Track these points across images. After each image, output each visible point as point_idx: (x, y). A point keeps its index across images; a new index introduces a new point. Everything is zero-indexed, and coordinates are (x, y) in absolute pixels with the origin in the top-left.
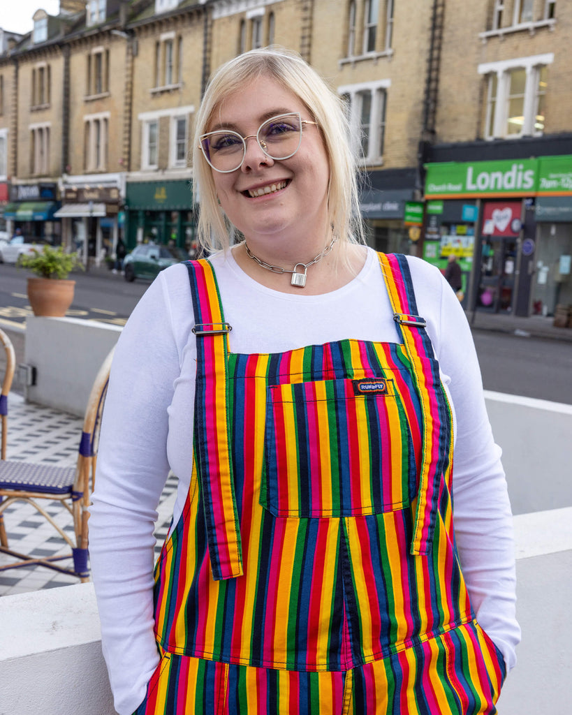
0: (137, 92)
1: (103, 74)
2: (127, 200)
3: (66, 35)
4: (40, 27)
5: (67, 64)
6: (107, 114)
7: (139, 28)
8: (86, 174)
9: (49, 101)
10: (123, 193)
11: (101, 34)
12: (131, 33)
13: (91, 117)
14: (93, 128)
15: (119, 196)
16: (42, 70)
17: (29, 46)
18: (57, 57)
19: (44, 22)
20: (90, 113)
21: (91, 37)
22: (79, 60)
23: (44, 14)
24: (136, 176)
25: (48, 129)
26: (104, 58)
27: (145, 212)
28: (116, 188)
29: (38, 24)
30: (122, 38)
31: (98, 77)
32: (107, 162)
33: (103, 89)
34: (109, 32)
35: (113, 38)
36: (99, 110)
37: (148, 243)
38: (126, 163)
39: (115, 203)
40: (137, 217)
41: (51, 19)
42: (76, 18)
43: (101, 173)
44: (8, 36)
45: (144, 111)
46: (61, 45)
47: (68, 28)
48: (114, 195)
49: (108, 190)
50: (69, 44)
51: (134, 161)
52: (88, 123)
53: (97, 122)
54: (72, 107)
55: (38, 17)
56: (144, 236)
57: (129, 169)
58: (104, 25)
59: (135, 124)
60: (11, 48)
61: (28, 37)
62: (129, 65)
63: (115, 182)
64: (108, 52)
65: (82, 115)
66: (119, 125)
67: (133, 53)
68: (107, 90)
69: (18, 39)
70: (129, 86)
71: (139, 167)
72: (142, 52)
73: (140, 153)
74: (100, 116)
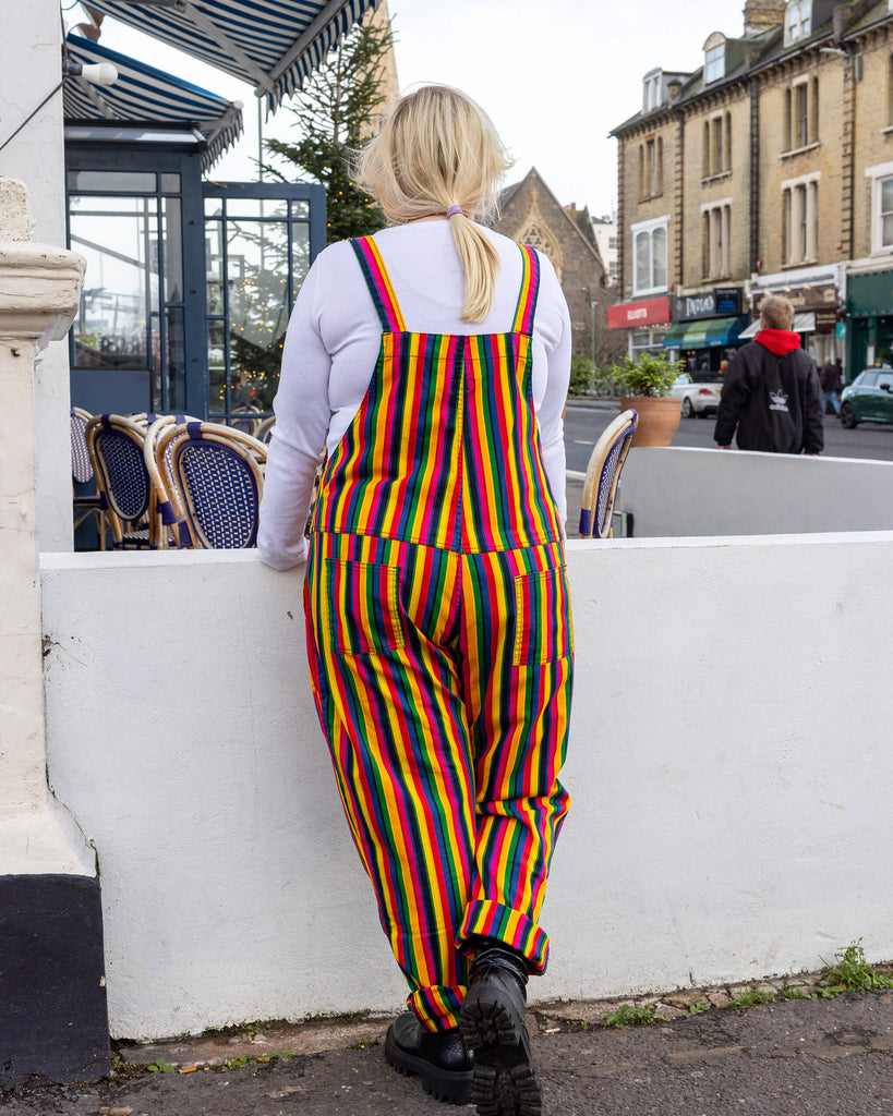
0: (862, 135)
1: (809, 115)
2: (850, 303)
3: (752, 65)
4: (716, 59)
5: (755, 108)
6: (816, 175)
7: (864, 38)
8: (784, 270)
9: (730, 169)
10: (842, 294)
11: (807, 55)
12: (850, 47)
13: (792, 183)
14: (795, 197)
15: (837, 298)
16: (718, 121)
17: (700, 89)
18: (742, 99)
19: (721, 51)
20: (792, 176)
21: (790, 62)
22: (773, 100)
23: (723, 40)
24: (862, 265)
25: (727, 207)
26: (810, 89)
27: (879, 318)
28: (832, 286)
29: (711, 56)
30: (838, 57)
31: (803, 120)
32: (817, 247)
33: (810, 139)
34: (816, 49)
35: (823, 60)
36: (802, 171)
37: (881, 367)
38: (847, 247)
39: (831, 308)
40: (866, 329)
41: (731, 44)
42: (769, 36)
43: (809, 265)
44: (670, 79)
45: (873, 163)
46: (745, 81)
47: (758, 55)
48: (829, 297)
49: (819, 290)
50: (757, 78)
51: (859, 241)
52: (788, 190)
53: (802, 188)
54: (762, 170)
55: (711, 45)
56: (876, 356)
57: (852, 258)
58: (808, 41)
59: (859, 183)
60: (673, 97)
61: (697, 77)
62: (849, 96)
63: (831, 277)
64: (816, 81)
65: (778, 179)
66: (834, 190)
67: (855, 78)
68: (816, 138)
69: (683, 80)
70: (850, 127)
71: (867, 250)
72: (868, 74)
73: (868, 228)
74: (806, 179)
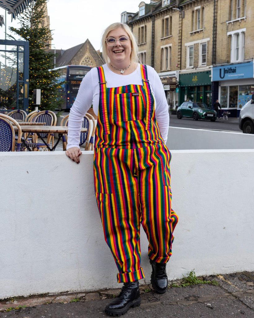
0: (184, 34)
1: (169, 27)
2: (180, 82)
3: (153, 12)
4: (142, 10)
5: (153, 24)
6: (171, 45)
7: (185, 6)
8: (161, 72)
9: (146, 42)
10: (178, 80)
11: (168, 10)
12: (181, 8)
13: (164, 47)
14: (165, 51)
15: (176, 81)
16: (143, 28)
17: (138, 18)
18: (150, 22)
19: (144, 7)
20: (164, 45)
21: (164, 11)
22: (159, 22)
23: (144, 4)
24: (184, 71)
25: (145, 53)
26: (169, 20)
27: (188, 87)
28: (175, 77)
29: (141, 8)
30: (178, 11)
31: (167, 29)
32: (171, 66)
33: (169, 34)
34: (171, 8)
35: (173, 11)
36: (167, 44)
37: (189, 101)
38: (179, 66)
39: (175, 84)
40: (184, 90)
41: (147, 5)
42: (158, 4)
43: (168, 71)
44: (129, 15)
45: (187, 42)
46: (151, 16)
47: (154, 9)
48: (174, 80)
49: (171, 78)
50: (154, 15)
51: (183, 64)
52: (163, 49)
53: (166, 48)
54: (155, 42)
55: (141, 6)
56: (187, 98)
57: (181, 69)
58: (169, 6)
59: (183, 48)
60: (130, 20)
61: (137, 14)
62: (180, 22)
63: (175, 74)
64: (171, 17)
65: (160, 45)
66: (176, 50)
67: (182, 17)
68: (171, 34)
69: (133, 15)
70: (180, 31)
71: (185, 67)
72: (186, 16)
73: (185, 61)
74: (168, 46)
